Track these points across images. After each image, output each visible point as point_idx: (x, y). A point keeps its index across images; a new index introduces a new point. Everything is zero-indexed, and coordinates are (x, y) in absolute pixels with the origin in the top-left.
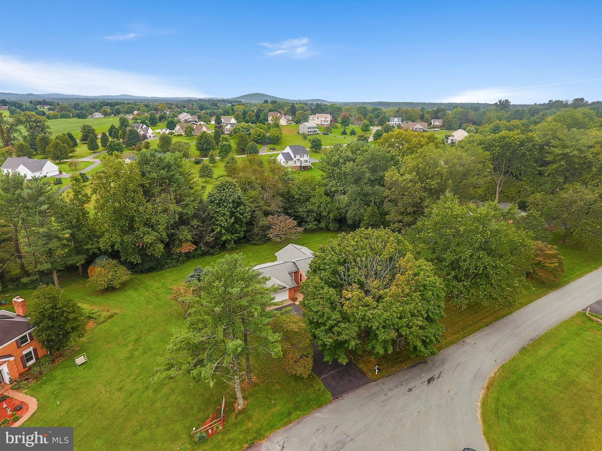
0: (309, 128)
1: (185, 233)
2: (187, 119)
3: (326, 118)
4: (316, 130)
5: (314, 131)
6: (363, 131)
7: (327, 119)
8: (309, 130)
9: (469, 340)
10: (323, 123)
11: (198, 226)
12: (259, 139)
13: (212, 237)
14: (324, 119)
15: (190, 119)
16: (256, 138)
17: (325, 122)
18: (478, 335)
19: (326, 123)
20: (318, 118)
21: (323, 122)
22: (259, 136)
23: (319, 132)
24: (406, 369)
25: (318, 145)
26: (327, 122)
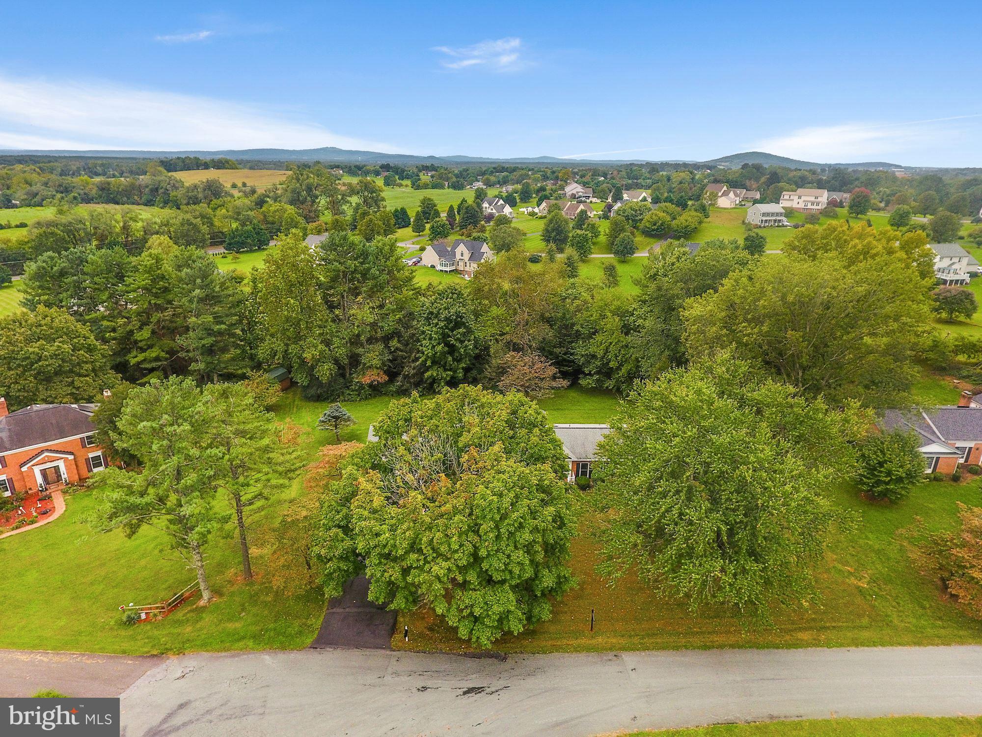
0: (764, 214)
1: (374, 356)
2: (575, 192)
3: (816, 198)
4: (779, 218)
5: (775, 221)
6: (892, 225)
7: (820, 199)
8: (764, 218)
9: (630, 659)
10: (809, 206)
11: (397, 349)
12: (653, 230)
13: (414, 369)
14: (813, 199)
15: (580, 194)
16: (649, 228)
17: (813, 204)
18: (663, 657)
19: (815, 207)
20: (800, 197)
21: (809, 204)
22: (655, 225)
23: (786, 223)
24: (461, 655)
25: (756, 247)
26: (818, 204)
